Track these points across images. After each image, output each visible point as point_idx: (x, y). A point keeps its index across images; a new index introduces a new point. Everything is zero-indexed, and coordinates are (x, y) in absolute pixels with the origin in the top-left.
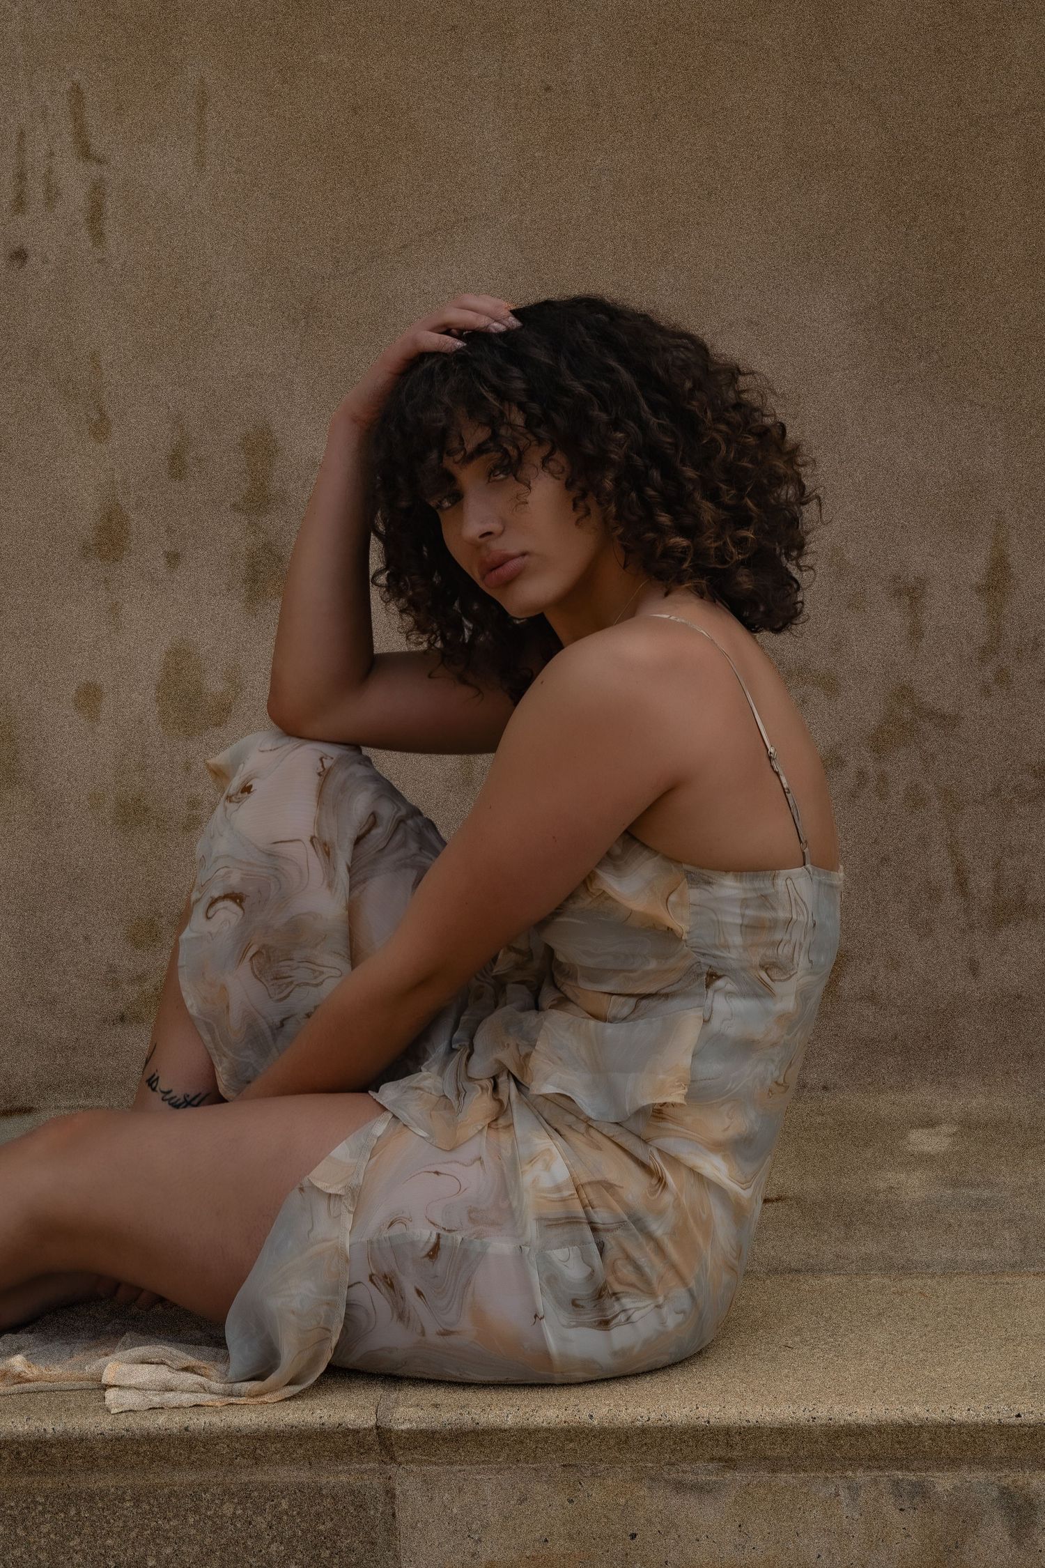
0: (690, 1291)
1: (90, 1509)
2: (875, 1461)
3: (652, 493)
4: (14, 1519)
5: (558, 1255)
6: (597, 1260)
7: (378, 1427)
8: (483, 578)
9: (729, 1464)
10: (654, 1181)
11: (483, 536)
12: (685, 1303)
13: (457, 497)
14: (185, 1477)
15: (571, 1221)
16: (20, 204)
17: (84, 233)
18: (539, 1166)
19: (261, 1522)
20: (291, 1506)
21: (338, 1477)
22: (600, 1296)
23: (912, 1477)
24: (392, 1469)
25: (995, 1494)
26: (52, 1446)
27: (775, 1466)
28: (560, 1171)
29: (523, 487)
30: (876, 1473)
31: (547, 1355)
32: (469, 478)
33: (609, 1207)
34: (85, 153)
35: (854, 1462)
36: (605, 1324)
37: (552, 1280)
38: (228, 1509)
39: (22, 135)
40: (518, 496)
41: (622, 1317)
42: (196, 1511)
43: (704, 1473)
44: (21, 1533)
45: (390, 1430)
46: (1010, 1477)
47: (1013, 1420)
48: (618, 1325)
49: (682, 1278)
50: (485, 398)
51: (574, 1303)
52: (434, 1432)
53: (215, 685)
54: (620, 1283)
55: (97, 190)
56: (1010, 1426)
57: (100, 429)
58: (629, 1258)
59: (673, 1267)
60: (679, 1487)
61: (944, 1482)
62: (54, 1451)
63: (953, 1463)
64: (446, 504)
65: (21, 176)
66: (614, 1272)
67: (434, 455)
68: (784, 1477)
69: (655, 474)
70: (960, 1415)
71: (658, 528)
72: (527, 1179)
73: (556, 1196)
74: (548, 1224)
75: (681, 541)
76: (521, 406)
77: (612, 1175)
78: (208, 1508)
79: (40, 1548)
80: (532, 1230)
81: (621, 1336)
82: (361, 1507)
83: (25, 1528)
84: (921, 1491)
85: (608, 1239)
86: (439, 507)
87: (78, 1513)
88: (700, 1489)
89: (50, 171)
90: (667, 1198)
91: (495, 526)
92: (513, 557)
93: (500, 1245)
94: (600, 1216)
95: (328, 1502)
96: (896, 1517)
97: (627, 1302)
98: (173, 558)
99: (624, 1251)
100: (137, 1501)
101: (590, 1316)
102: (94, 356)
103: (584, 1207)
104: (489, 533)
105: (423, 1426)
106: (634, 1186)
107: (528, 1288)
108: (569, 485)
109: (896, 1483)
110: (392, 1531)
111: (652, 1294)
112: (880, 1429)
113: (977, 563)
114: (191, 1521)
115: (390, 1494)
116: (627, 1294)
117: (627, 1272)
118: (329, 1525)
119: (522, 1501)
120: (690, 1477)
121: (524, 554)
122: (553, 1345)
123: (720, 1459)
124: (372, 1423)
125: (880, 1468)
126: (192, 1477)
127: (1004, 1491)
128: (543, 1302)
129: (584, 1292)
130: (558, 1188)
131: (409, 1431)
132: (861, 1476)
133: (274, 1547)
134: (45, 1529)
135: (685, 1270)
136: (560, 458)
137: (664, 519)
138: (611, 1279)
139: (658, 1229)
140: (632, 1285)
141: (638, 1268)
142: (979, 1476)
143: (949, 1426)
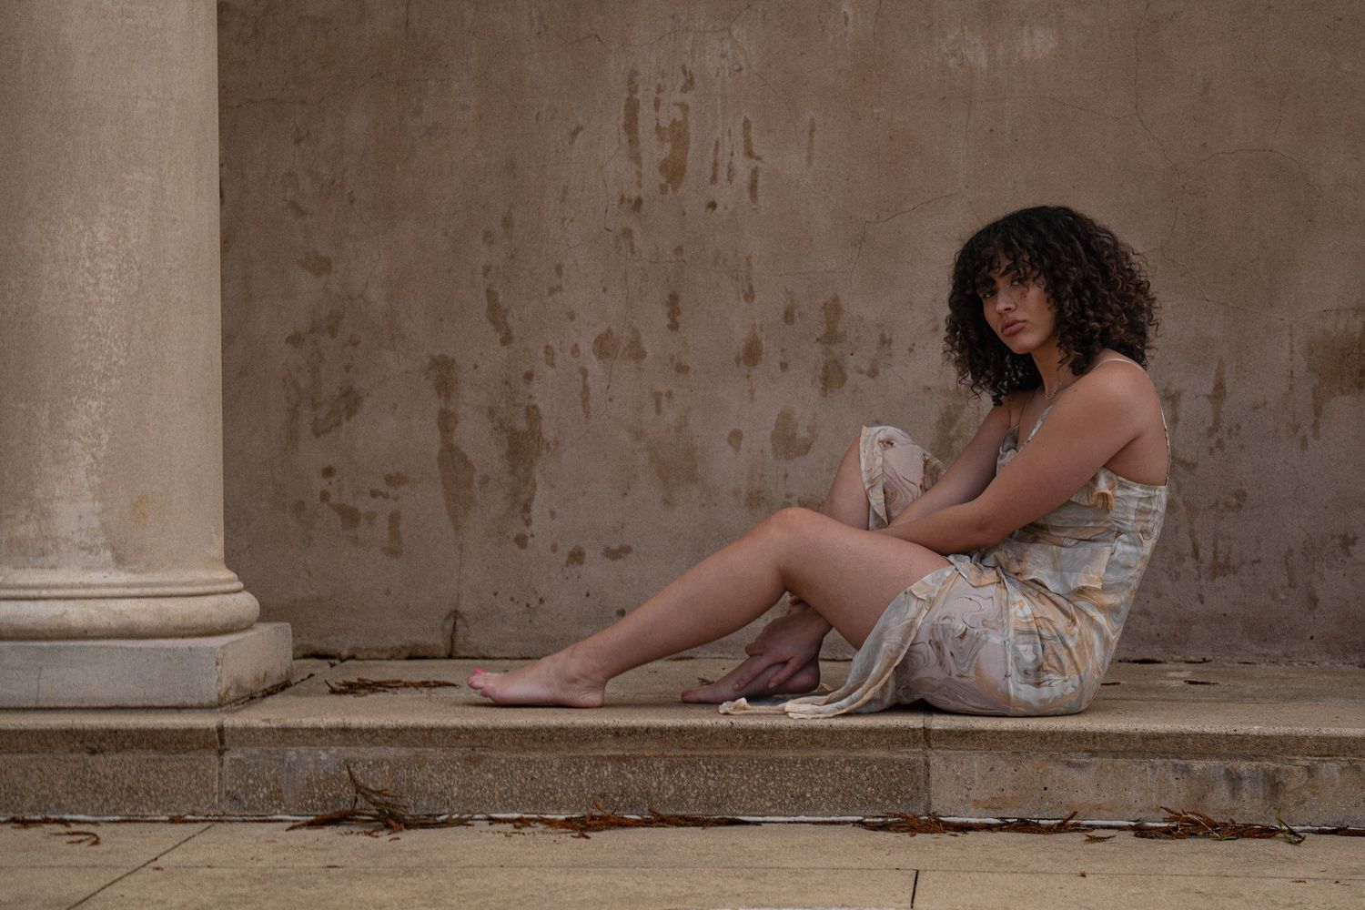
0: (1080, 677)
1: (780, 767)
2: (1164, 754)
3: (1085, 299)
4: (742, 770)
5: (1022, 647)
6: (1040, 653)
7: (924, 728)
8: (1002, 332)
9: (1093, 753)
10: (1070, 621)
11: (1006, 310)
12: (1077, 683)
13: (994, 293)
14: (826, 754)
15: (1031, 633)
16: (714, 179)
17: (747, 195)
18: (1018, 606)
19: (863, 776)
20: (879, 769)
21: (903, 755)
22: (1039, 670)
23: (1182, 762)
24: (929, 752)
25: (1222, 772)
26: (764, 733)
27: (1116, 755)
28: (1028, 610)
29: (1026, 289)
30: (1165, 760)
31: (1008, 697)
32: (1002, 283)
33: (1048, 629)
34: (750, 154)
35: (1154, 754)
36: (1038, 685)
37: (1017, 659)
38: (848, 769)
39: (717, 144)
40: (1022, 293)
41: (1048, 683)
42: (832, 770)
43: (1082, 758)
44: (745, 778)
45: (930, 730)
46: (1230, 764)
47: (1233, 733)
48: (1045, 686)
49: (1078, 671)
50: (1013, 245)
51: (1025, 672)
52: (952, 731)
53: (802, 433)
54: (1050, 665)
55: (755, 172)
56: (1231, 736)
57: (750, 296)
58: (1055, 653)
59: (1075, 663)
60: (1069, 764)
61: (1198, 765)
62: (765, 736)
63: (1201, 756)
64: (988, 296)
65: (716, 164)
66: (1047, 660)
67: (986, 268)
68: (1121, 761)
69: (1088, 294)
70: (1207, 729)
71: (1087, 318)
72: (1012, 611)
73: (1024, 621)
74: (1020, 633)
75: (1096, 324)
76: (1029, 251)
77: (1050, 616)
78: (838, 769)
79: (754, 786)
80: (1012, 634)
81: (1045, 692)
82: (913, 770)
83: (748, 776)
84: (1187, 769)
85: (1047, 644)
86: (985, 296)
87: (774, 768)
88: (1080, 766)
89: (731, 163)
90: (1076, 629)
91: (1012, 306)
92: (1019, 322)
93: (995, 639)
94: (1045, 633)
95: (897, 768)
96: (1174, 783)
97: (1051, 676)
98: (784, 366)
99: (1053, 650)
100: (803, 763)
101: (1031, 680)
102: (748, 258)
103: (1037, 627)
104: (1009, 309)
105: (947, 728)
106: (1061, 622)
107: (1006, 663)
108: (1046, 290)
109: (1175, 765)
110: (927, 783)
111: (1063, 674)
112: (1169, 735)
113: (1209, 388)
114: (829, 775)
115: (927, 764)
116: (1052, 672)
117: (1053, 661)
118: (897, 779)
119: (991, 769)
120: (1074, 760)
121: (1024, 321)
122: (1012, 691)
123: (1090, 751)
124: (921, 726)
125: (1167, 758)
126: (832, 753)
127: (1228, 772)
128: (1012, 669)
129: (1031, 667)
130: (1026, 618)
131: (939, 730)
132: (1158, 762)
133: (869, 789)
134: (757, 776)
135: (1080, 666)
136: (1042, 279)
137: (1091, 313)
138: (1045, 663)
139: (1071, 644)
140: (1055, 668)
141: (1059, 660)
142: (1216, 762)
143: (1202, 735)
